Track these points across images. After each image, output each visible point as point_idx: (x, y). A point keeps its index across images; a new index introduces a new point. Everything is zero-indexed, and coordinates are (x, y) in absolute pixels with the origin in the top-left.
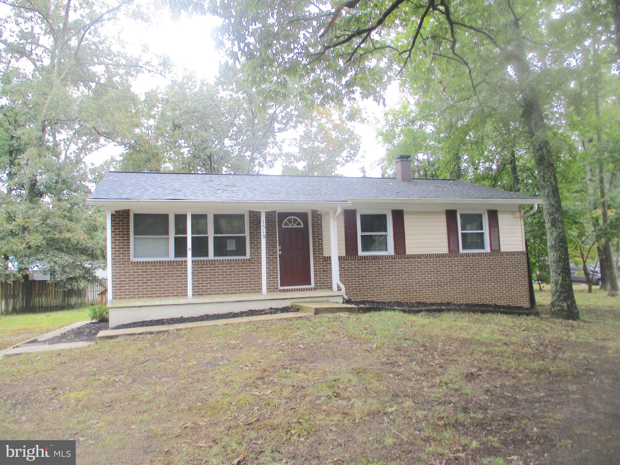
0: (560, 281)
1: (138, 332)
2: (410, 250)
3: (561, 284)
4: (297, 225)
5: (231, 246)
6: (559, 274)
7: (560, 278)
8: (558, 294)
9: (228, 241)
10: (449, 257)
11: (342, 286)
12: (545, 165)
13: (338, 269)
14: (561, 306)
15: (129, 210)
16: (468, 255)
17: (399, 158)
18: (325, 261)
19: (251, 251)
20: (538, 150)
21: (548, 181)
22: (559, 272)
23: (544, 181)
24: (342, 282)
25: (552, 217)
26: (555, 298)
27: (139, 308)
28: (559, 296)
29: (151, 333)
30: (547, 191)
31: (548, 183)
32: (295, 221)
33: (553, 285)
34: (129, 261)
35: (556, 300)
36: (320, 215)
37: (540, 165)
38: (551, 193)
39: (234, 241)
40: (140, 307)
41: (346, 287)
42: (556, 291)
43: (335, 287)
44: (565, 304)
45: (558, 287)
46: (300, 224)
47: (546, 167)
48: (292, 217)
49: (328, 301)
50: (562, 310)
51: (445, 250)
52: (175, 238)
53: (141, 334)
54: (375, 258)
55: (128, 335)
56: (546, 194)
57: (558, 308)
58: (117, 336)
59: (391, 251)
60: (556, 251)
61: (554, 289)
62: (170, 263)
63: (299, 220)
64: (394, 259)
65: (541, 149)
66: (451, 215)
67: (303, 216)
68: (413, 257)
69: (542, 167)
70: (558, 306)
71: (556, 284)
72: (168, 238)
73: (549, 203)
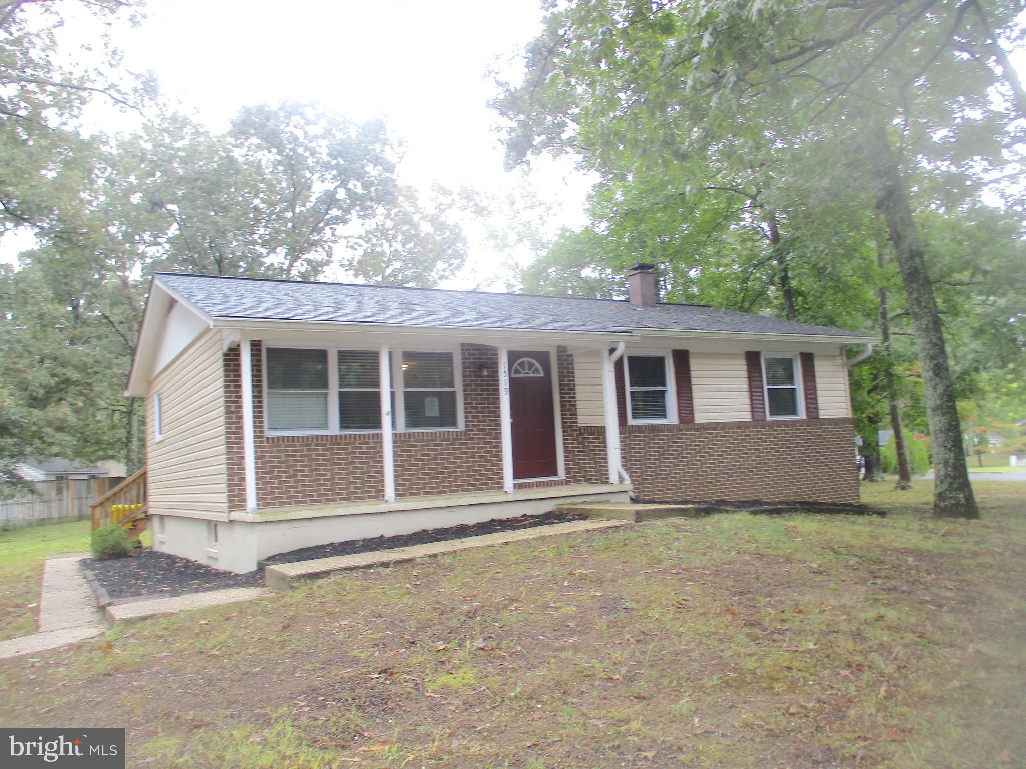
0: (952, 461)
1: (363, 564)
2: (700, 417)
3: (953, 464)
4: (533, 373)
5: (432, 409)
6: (950, 450)
7: (952, 455)
8: (949, 480)
9: (427, 400)
10: (754, 427)
11: (626, 476)
12: (921, 282)
13: (618, 446)
14: (955, 498)
15: (259, 341)
16: (778, 424)
17: (635, 269)
18: (581, 434)
19: (466, 417)
20: (908, 259)
21: (925, 307)
22: (949, 446)
23: (919, 306)
24: (626, 469)
25: (935, 362)
26: (945, 486)
27: (308, 523)
28: (951, 484)
29: (386, 565)
30: (924, 322)
31: (926, 310)
32: (531, 366)
33: (941, 466)
34: (262, 437)
35: (946, 490)
36: (571, 356)
37: (911, 282)
38: (931, 326)
39: (436, 400)
40: (311, 519)
41: (631, 477)
42: (946, 476)
43: (613, 477)
44: (961, 495)
45: (950, 469)
46: (539, 373)
47: (922, 285)
48: (526, 359)
49: (608, 502)
50: (958, 504)
51: (746, 416)
52: (341, 393)
53: (370, 566)
54: (653, 428)
55: (346, 569)
56: (924, 326)
57: (952, 502)
58: (328, 573)
59: (672, 416)
60: (944, 414)
61: (942, 473)
62: (334, 439)
63: (537, 365)
64: (680, 430)
65: (912, 258)
66: (753, 359)
67: (543, 358)
68: (705, 427)
69: (915, 286)
70: (950, 498)
71: (946, 464)
72: (326, 394)
73: (928, 340)
